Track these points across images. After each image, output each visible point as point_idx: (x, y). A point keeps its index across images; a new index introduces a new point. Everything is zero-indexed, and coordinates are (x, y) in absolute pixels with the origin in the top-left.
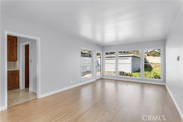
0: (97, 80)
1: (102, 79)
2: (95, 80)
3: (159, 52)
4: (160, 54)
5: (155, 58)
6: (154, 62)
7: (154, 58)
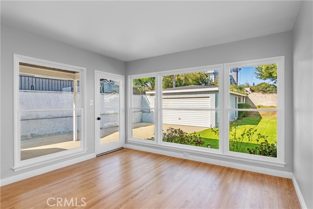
0: (98, 156)
1: (122, 149)
2: (93, 156)
3: (274, 84)
4: (276, 87)
5: (265, 97)
6: (264, 104)
7: (264, 95)
